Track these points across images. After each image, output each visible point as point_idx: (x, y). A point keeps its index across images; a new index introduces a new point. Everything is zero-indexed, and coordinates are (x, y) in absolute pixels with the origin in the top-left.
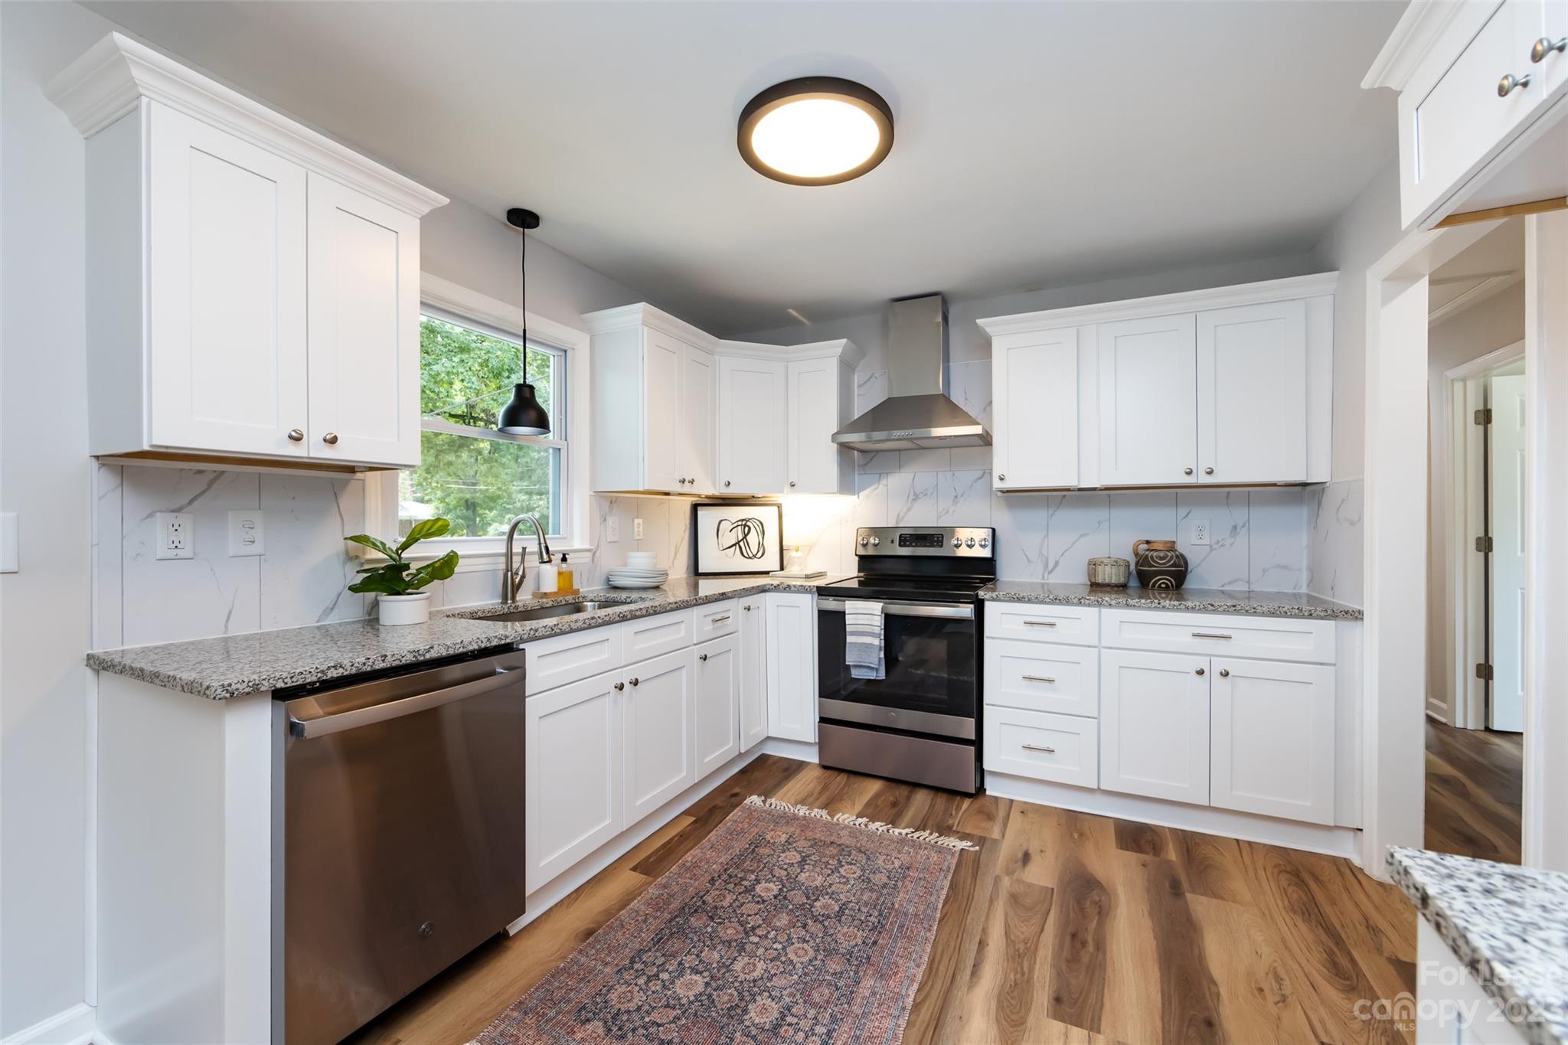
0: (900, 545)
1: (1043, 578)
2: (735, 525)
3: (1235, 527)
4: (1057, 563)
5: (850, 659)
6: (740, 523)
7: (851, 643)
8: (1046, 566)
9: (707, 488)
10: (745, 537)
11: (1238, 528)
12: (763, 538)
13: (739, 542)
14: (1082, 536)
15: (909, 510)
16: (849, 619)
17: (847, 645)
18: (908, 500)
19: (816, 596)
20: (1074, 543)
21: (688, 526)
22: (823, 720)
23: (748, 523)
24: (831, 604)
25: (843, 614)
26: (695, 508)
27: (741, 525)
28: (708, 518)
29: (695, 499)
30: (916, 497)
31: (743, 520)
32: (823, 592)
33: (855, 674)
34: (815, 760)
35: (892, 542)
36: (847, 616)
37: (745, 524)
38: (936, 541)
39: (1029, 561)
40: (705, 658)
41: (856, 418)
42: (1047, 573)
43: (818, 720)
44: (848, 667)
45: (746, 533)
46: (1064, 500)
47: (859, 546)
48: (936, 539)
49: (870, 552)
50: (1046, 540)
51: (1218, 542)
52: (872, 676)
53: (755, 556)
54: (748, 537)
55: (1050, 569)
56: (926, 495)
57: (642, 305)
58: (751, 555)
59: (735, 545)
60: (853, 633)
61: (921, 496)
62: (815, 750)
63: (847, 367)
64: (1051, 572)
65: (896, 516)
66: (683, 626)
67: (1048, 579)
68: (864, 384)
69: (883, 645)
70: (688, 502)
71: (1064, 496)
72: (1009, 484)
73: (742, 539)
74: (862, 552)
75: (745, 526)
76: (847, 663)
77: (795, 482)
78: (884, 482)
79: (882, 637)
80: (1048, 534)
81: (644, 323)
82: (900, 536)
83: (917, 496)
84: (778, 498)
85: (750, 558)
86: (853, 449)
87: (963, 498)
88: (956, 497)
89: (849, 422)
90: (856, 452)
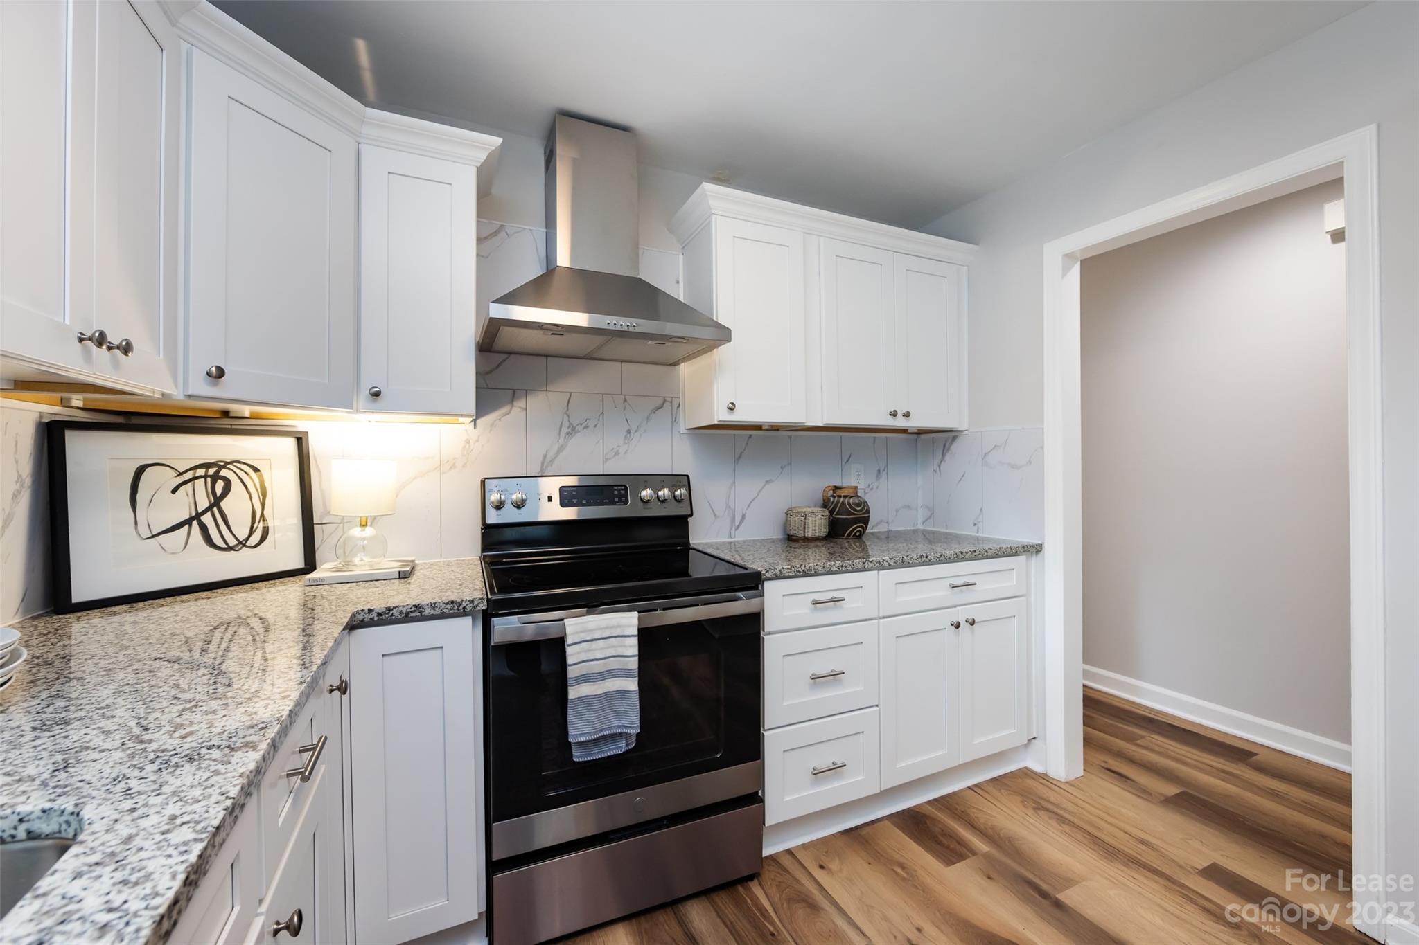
0: (563, 505)
1: (730, 537)
2: (189, 475)
3: (879, 471)
4: (743, 517)
5: (577, 729)
6: (201, 472)
7: (577, 699)
8: (733, 520)
10: (215, 503)
11: (881, 471)
12: (263, 505)
13: (198, 516)
14: (767, 482)
15: (561, 449)
16: (572, 654)
17: (570, 705)
18: (559, 434)
20: (760, 491)
21: (28, 482)
22: (501, 864)
23: (224, 473)
25: (557, 646)
26: (55, 431)
27: (205, 477)
30: (572, 431)
31: (207, 466)
35: (550, 500)
37: (213, 474)
38: (617, 497)
39: (715, 515)
42: (734, 529)
44: (574, 745)
45: (218, 494)
46: (750, 440)
47: (488, 507)
48: (616, 492)
50: (733, 488)
51: (869, 486)
53: (242, 544)
54: (223, 504)
56: (586, 427)
58: (232, 542)
59: (188, 522)
60: (581, 679)
61: (579, 428)
65: (541, 458)
67: (735, 537)
71: (751, 436)
73: (209, 509)
74: (496, 520)
75: (216, 477)
77: (381, 386)
80: (734, 482)
82: (561, 490)
83: (574, 429)
84: (300, 420)
85: (231, 548)
87: (638, 434)
88: (629, 432)
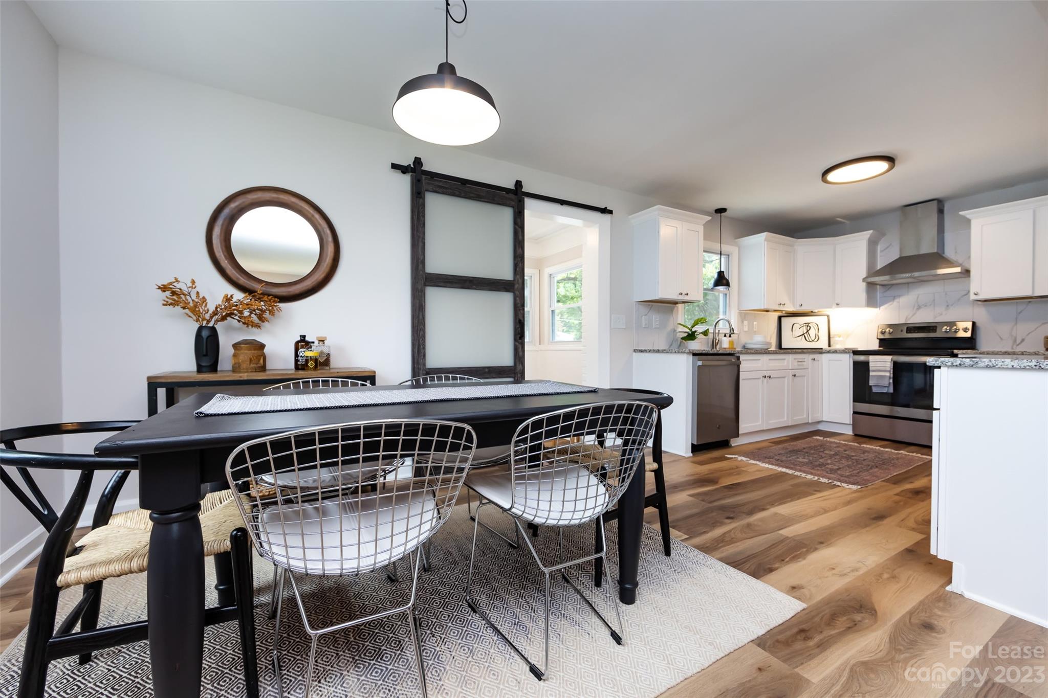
0: (907, 333)
2: (802, 325)
5: (871, 383)
7: (872, 376)
8: (1015, 341)
9: (790, 308)
10: (808, 331)
12: (819, 331)
13: (804, 334)
15: (913, 315)
16: (871, 365)
17: (870, 376)
18: (913, 309)
19: (852, 354)
20: (1037, 328)
21: (777, 325)
22: (855, 413)
23: (810, 325)
24: (862, 358)
25: (868, 363)
26: (780, 318)
27: (805, 326)
28: (786, 322)
29: (780, 314)
30: (919, 308)
31: (807, 323)
32: (856, 353)
33: (875, 390)
34: (851, 433)
35: (902, 331)
36: (870, 363)
37: (807, 325)
38: (931, 330)
39: (1001, 339)
40: (795, 375)
41: (878, 268)
42: (1015, 345)
43: (852, 412)
44: (871, 386)
45: (808, 329)
47: (879, 334)
49: (887, 336)
50: (1015, 326)
52: (885, 390)
53: (813, 341)
55: (1018, 343)
56: (926, 306)
57: (765, 234)
58: (811, 340)
59: (802, 335)
60: (874, 371)
61: (923, 307)
62: (851, 427)
63: (872, 244)
64: (1018, 345)
65: (905, 318)
66: (786, 361)
67: (1016, 349)
68: (885, 250)
69: (892, 376)
70: (777, 314)
71: (1030, 302)
72: (982, 297)
73: (806, 333)
74: (882, 337)
76: (870, 385)
77: (839, 302)
78: (897, 300)
79: (892, 373)
80: (1016, 323)
81: (765, 240)
82: (907, 328)
84: (829, 312)
85: (811, 342)
86: (876, 284)
87: (953, 306)
88: (948, 306)
89: (874, 271)
90: (878, 286)
